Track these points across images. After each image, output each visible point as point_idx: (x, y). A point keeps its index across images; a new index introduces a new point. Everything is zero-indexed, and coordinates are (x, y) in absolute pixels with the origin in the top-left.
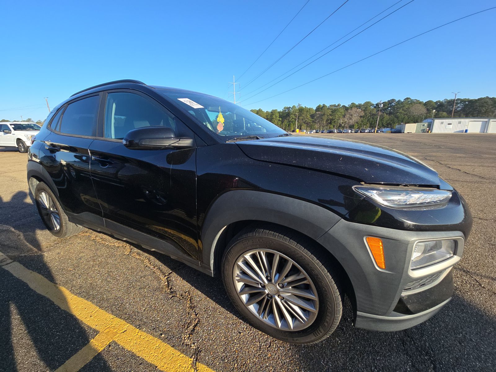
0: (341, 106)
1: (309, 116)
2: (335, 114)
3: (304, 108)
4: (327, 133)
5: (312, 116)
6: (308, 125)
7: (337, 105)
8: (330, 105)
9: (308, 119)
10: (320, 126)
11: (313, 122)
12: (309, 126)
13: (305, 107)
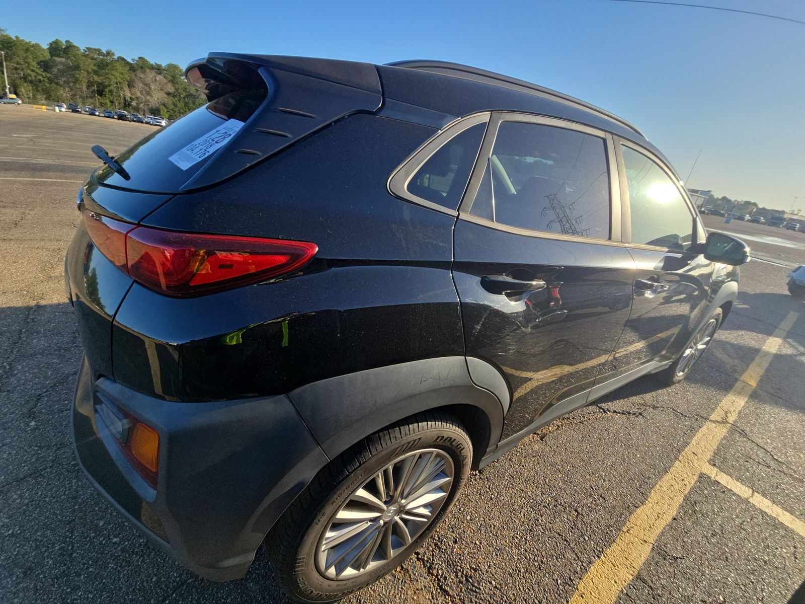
0: (116, 57)
1: (34, 64)
2: (107, 74)
3: (15, 39)
4: (105, 117)
5: (46, 66)
6: (37, 86)
7: (105, 52)
8: (87, 48)
9: (33, 71)
10: (74, 95)
11: (51, 81)
12: (39, 89)
13: (17, 37)
